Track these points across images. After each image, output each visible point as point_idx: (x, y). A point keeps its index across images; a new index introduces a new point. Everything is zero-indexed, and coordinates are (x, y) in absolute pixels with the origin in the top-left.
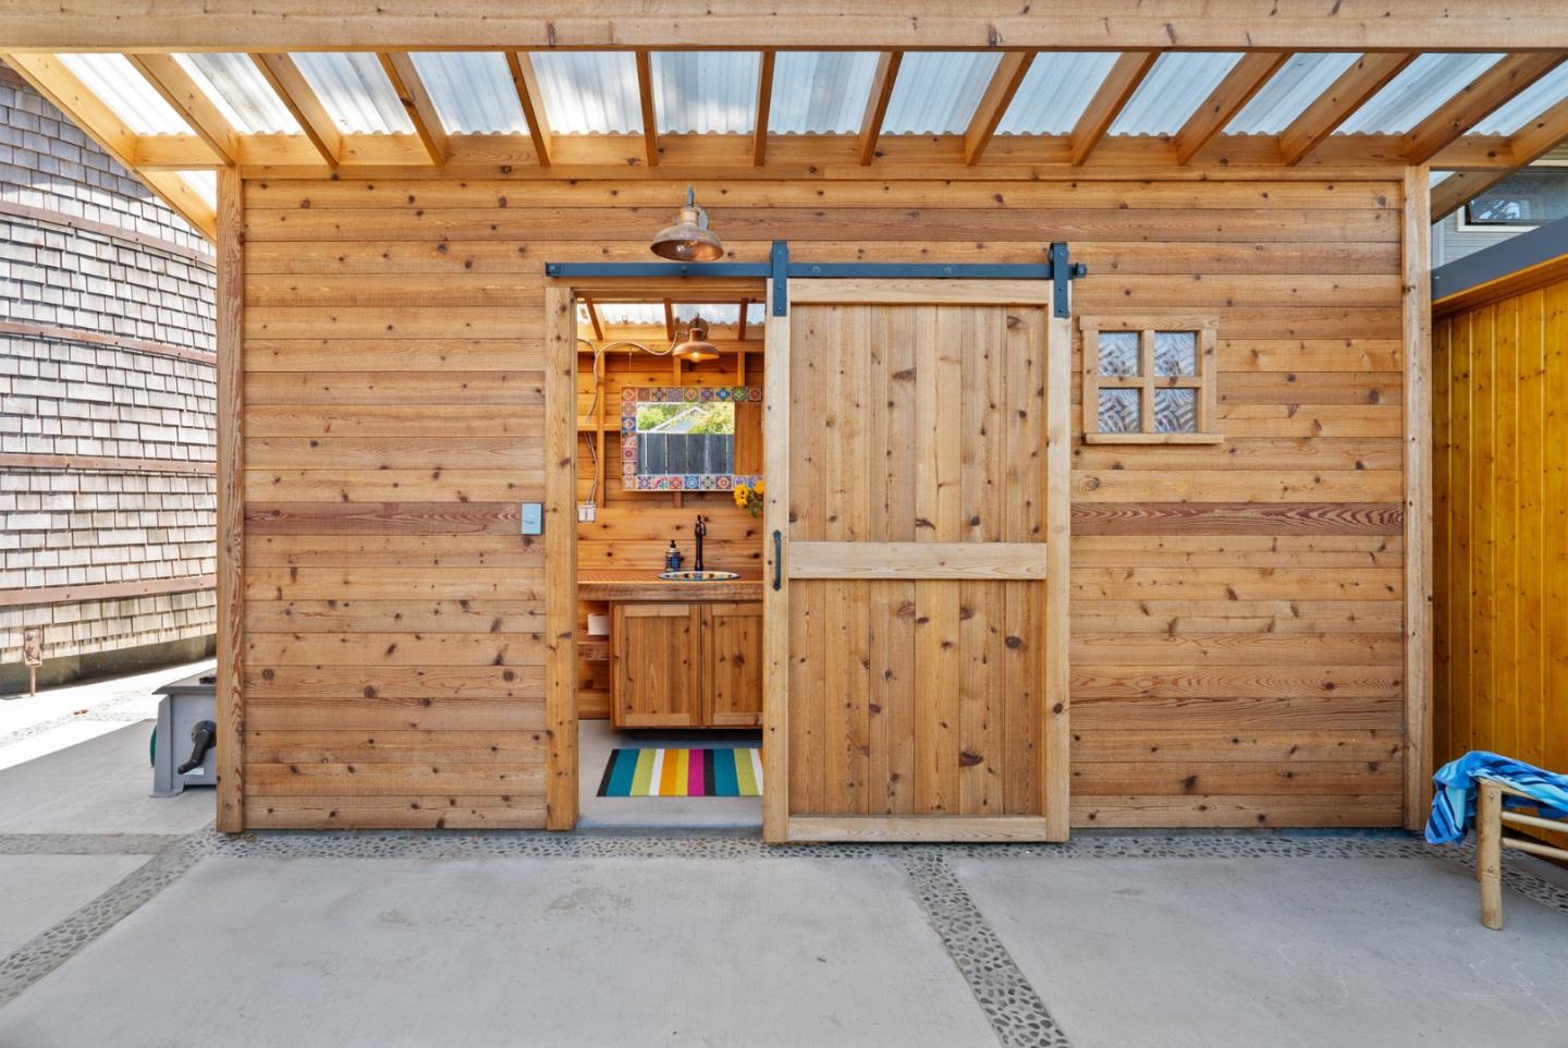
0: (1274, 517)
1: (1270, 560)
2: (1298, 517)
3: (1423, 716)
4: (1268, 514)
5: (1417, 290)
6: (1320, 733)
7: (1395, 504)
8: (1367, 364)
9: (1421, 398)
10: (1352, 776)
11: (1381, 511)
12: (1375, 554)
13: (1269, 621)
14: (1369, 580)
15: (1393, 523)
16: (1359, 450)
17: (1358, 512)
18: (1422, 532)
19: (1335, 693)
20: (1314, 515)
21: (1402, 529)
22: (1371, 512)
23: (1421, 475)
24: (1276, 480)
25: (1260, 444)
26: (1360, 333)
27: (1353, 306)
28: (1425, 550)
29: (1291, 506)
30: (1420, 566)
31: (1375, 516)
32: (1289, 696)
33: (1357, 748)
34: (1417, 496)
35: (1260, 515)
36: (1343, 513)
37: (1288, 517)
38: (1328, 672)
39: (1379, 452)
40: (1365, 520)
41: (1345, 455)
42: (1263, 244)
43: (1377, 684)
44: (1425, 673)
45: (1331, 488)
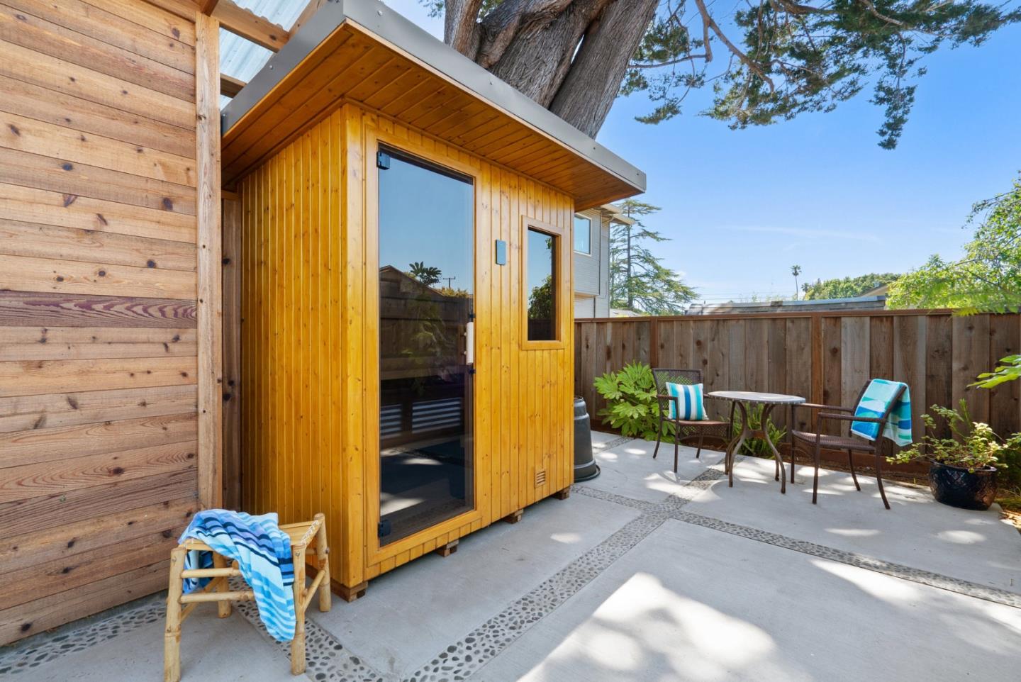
0: (43, 307)
1: (37, 353)
2: (77, 308)
3: (214, 479)
4: (34, 304)
5: (207, 121)
6: (106, 519)
7: (190, 301)
8: (159, 174)
9: (211, 213)
10: (145, 549)
11: (176, 307)
12: (169, 345)
13: (36, 417)
14: (165, 368)
15: (187, 317)
16: (151, 250)
17: (151, 306)
18: (212, 325)
19: (124, 477)
20: (99, 307)
21: (194, 323)
22: (165, 307)
23: (211, 278)
24: (49, 269)
25: (23, 229)
26: (153, 144)
27: (145, 116)
28: (215, 339)
29: (68, 297)
30: (210, 354)
31: (169, 311)
32: (66, 490)
33: (148, 523)
34: (208, 294)
35: (21, 305)
36: (133, 306)
37: (62, 308)
38: (115, 458)
39: (173, 254)
40: (159, 314)
41: (135, 252)
42: (27, 16)
43: (171, 459)
44: (215, 443)
45: (117, 282)
